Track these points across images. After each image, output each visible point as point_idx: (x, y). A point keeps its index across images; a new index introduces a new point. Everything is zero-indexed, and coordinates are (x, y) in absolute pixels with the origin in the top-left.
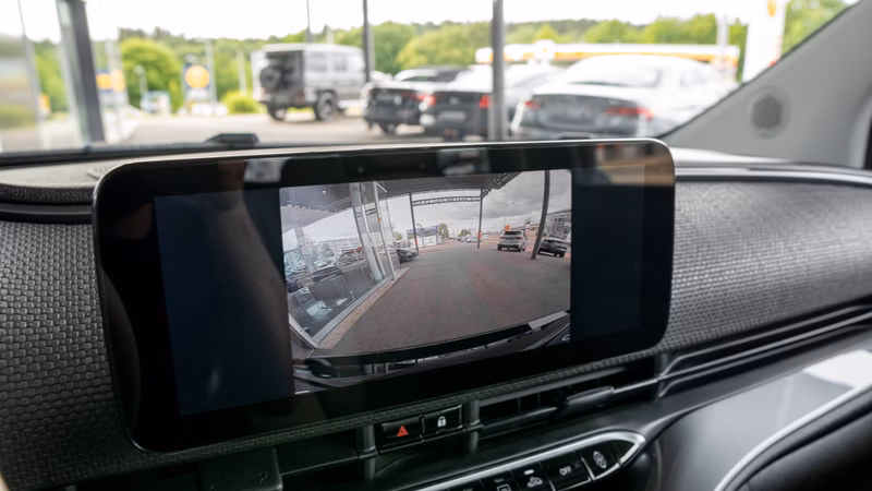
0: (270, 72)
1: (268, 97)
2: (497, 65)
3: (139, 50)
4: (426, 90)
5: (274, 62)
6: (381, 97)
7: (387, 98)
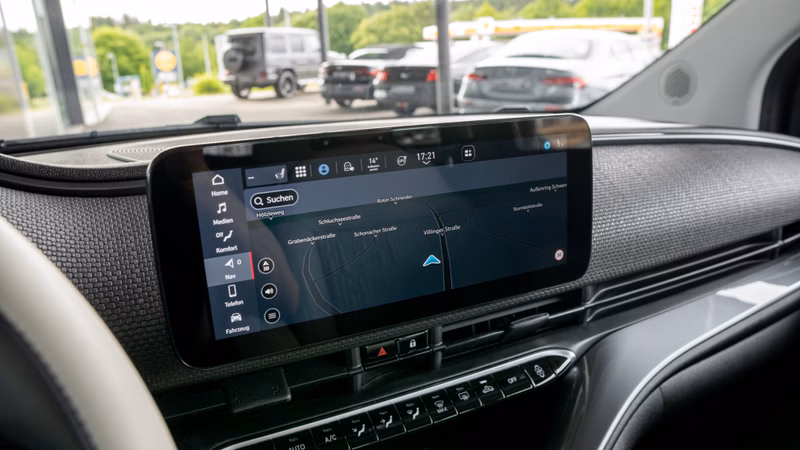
0: (233, 54)
1: (232, 78)
2: (442, 41)
3: (109, 37)
4: (378, 66)
5: (236, 45)
6: (336, 75)
7: (343, 75)
